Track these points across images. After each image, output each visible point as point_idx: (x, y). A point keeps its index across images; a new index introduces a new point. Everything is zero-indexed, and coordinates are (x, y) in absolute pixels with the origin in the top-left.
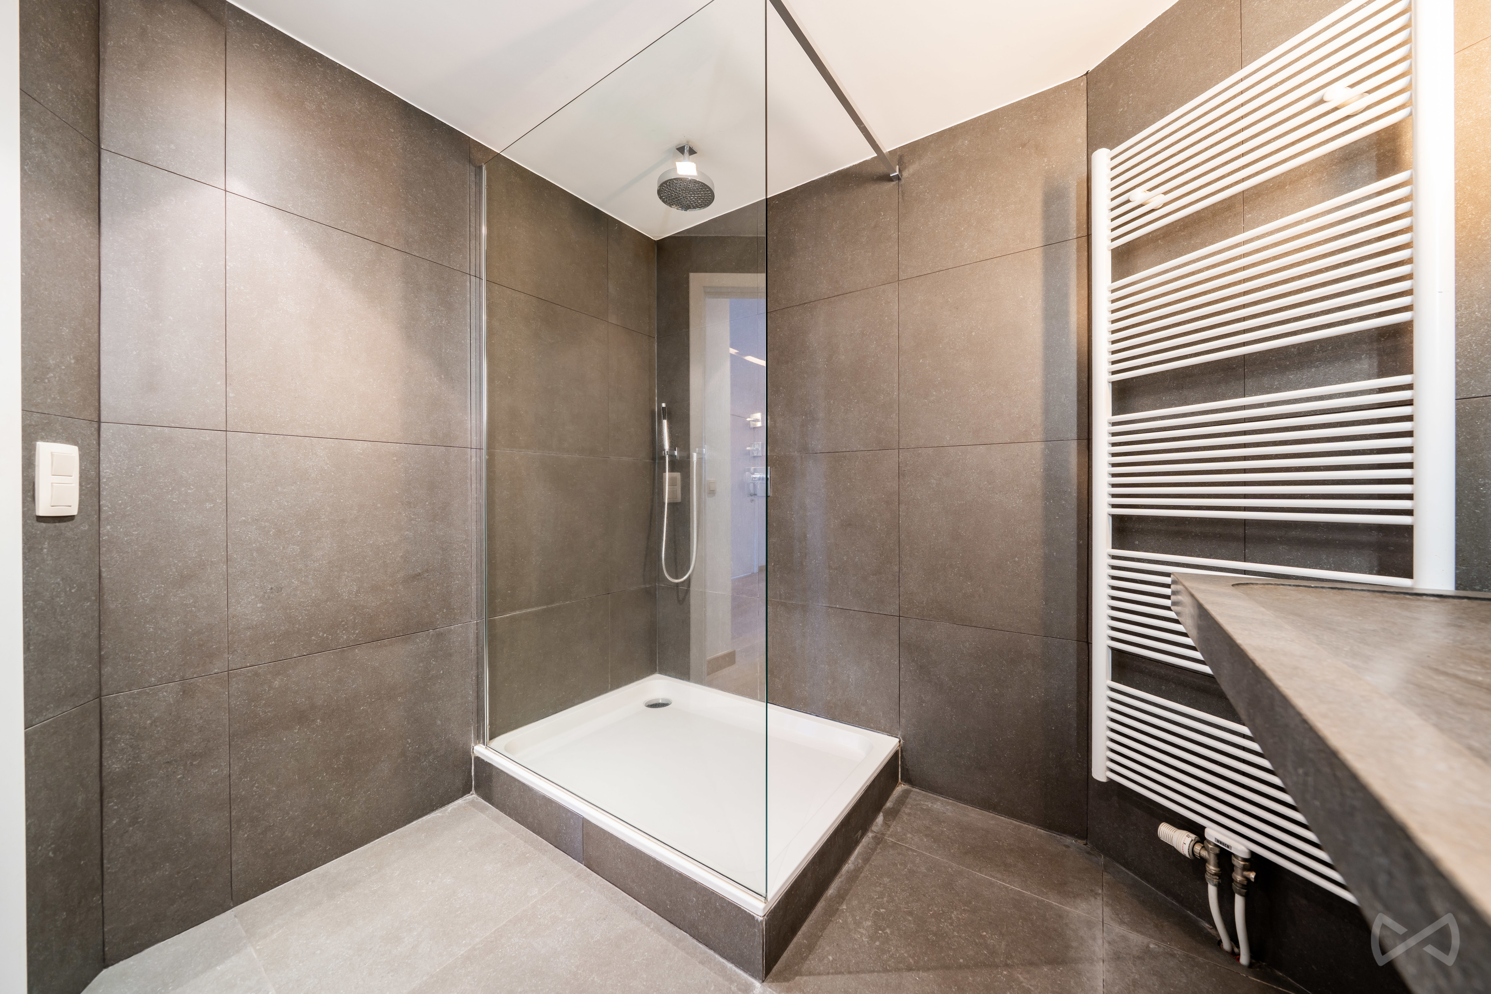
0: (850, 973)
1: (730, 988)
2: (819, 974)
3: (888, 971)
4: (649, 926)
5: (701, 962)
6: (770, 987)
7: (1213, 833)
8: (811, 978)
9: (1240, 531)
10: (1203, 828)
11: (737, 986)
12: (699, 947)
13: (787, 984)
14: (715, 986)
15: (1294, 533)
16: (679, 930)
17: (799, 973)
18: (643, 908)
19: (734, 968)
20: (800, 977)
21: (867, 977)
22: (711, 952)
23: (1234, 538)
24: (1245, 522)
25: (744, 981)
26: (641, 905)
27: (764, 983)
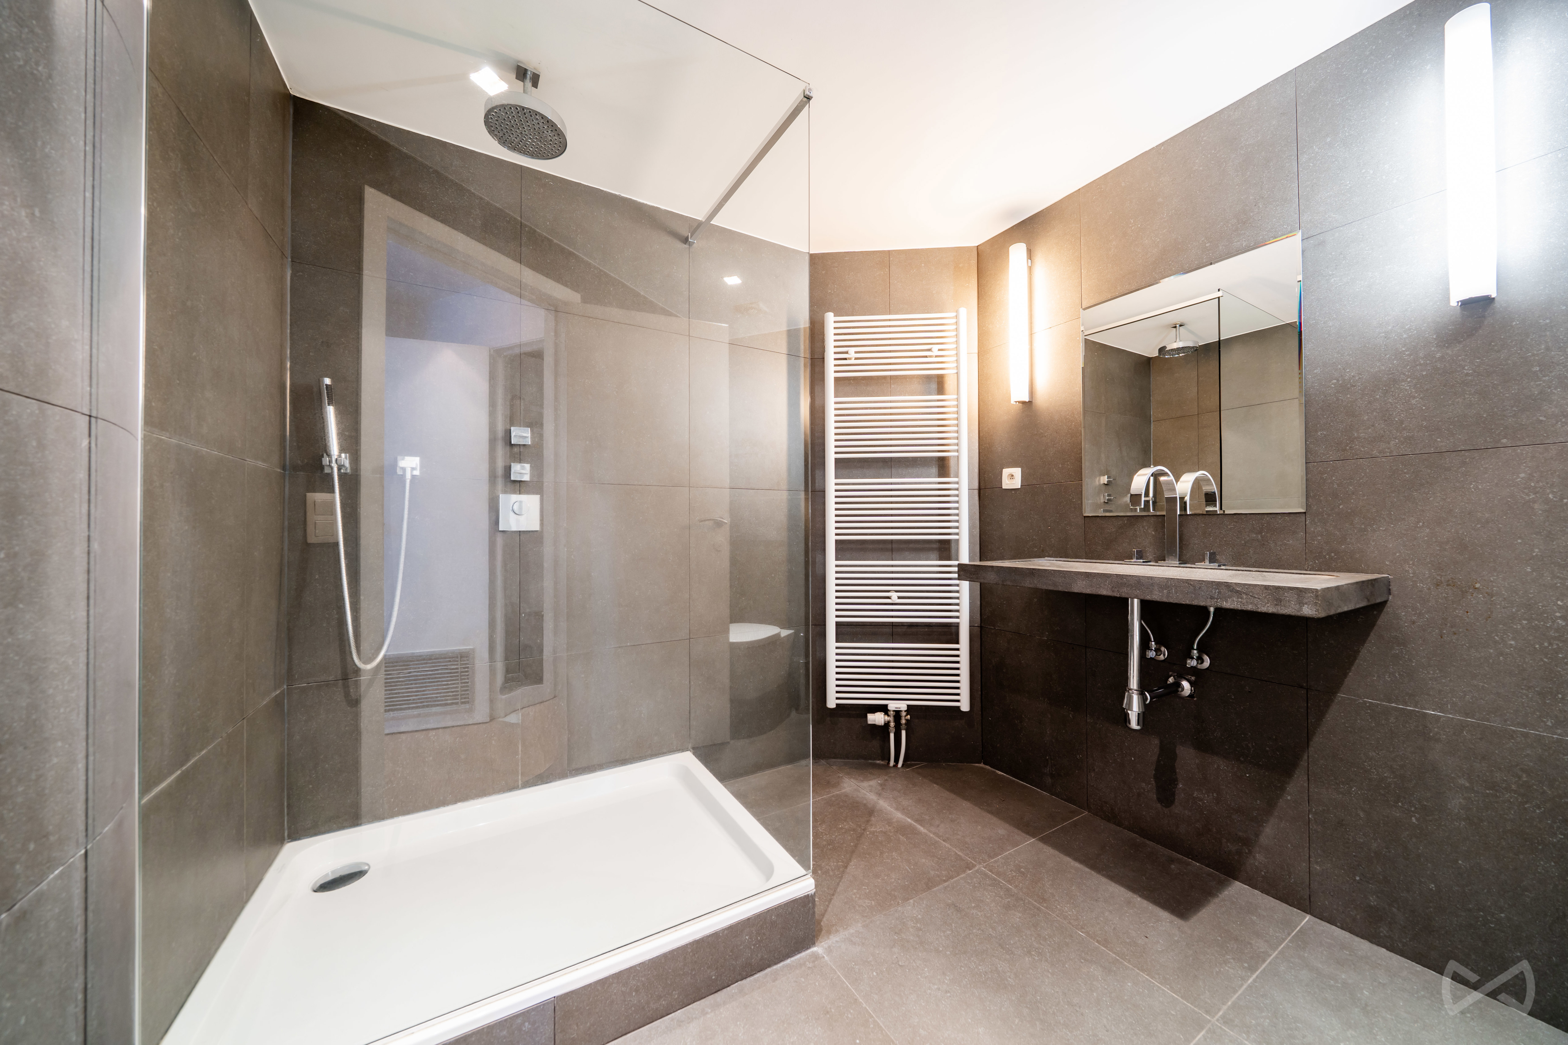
0: (833, 895)
1: (809, 967)
2: (826, 911)
3: (842, 877)
4: (707, 1013)
5: (774, 981)
6: (821, 942)
7: (892, 706)
8: (826, 916)
9: (889, 546)
10: (886, 706)
11: (809, 962)
12: (758, 977)
13: (823, 932)
14: (801, 977)
15: (911, 546)
16: (728, 988)
17: (819, 922)
18: (679, 1013)
19: (793, 959)
20: (823, 922)
21: (840, 889)
22: (768, 970)
23: (887, 550)
24: (892, 541)
25: (808, 957)
26: (673, 1014)
27: (816, 944)
